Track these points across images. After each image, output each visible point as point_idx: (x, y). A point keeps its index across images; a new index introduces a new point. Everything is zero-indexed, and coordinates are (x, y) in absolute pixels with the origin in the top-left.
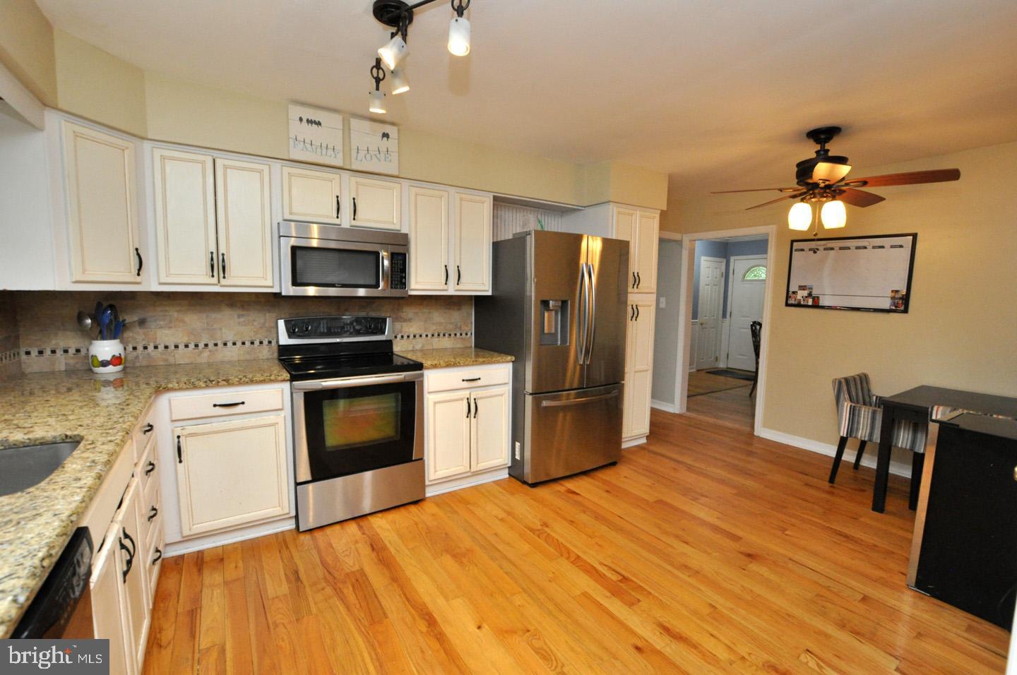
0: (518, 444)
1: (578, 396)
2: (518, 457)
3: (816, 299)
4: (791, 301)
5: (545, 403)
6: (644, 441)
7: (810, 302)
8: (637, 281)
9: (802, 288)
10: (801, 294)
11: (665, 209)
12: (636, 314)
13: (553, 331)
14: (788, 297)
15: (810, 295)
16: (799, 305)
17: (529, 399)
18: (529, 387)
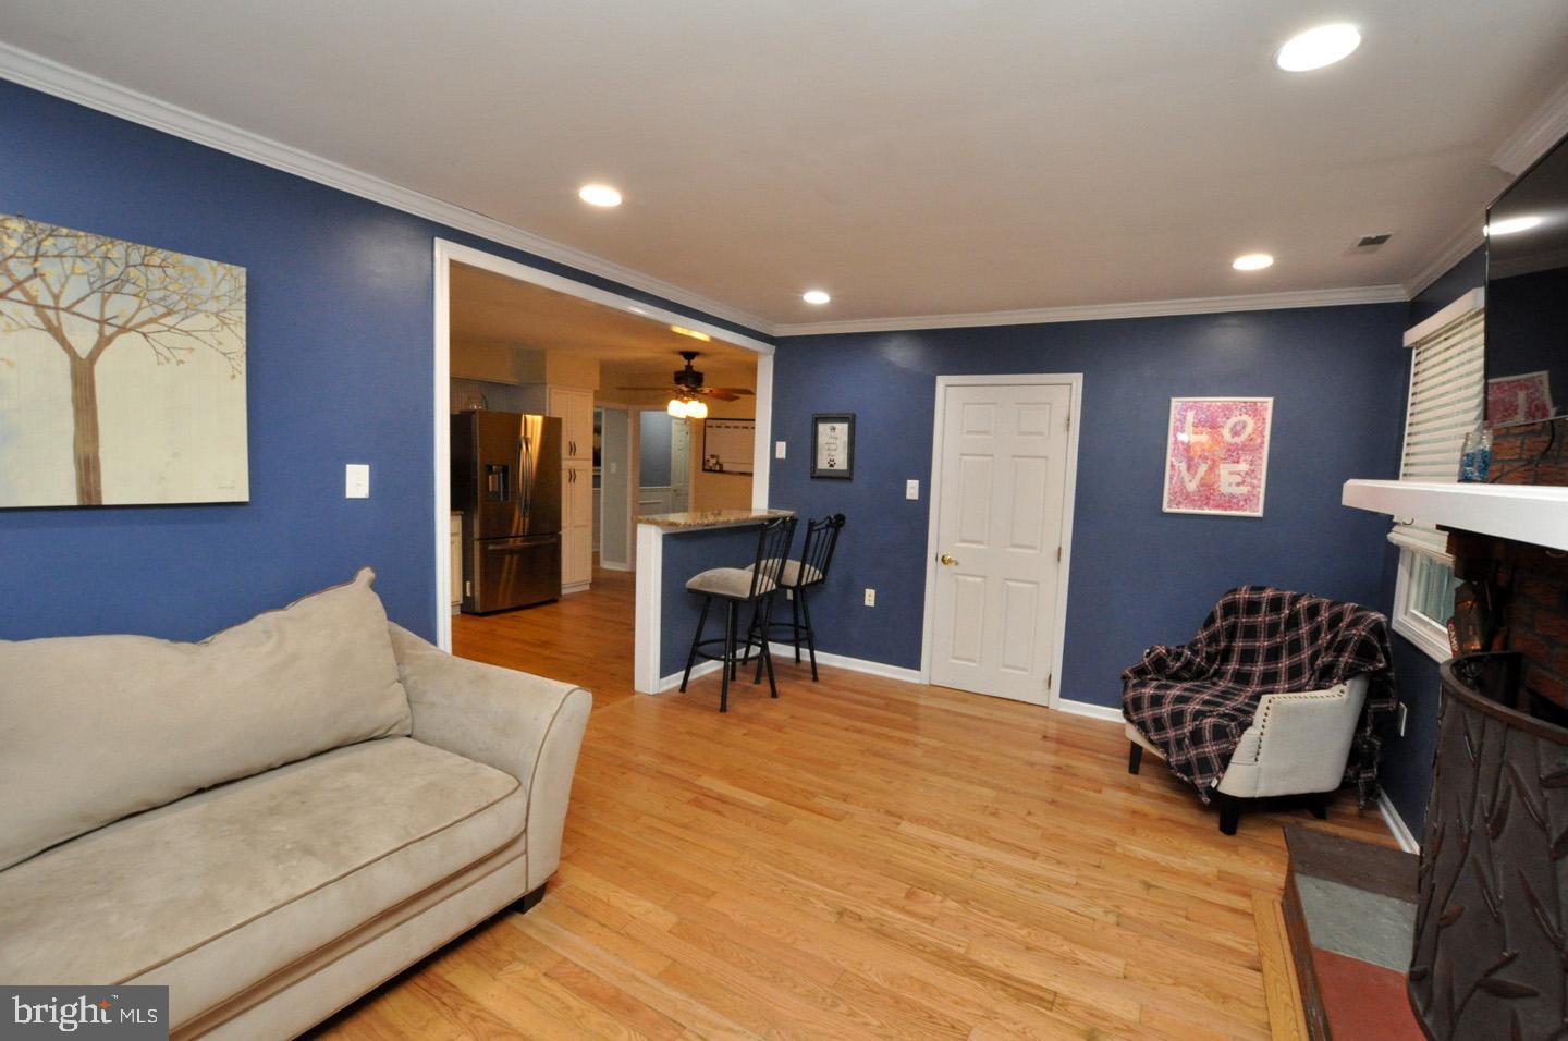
0: (468, 583)
1: (522, 542)
2: (468, 594)
3: (721, 465)
4: (706, 468)
5: (491, 547)
6: (587, 588)
7: (718, 469)
8: (573, 449)
9: (713, 457)
10: (713, 461)
11: (597, 388)
12: (572, 477)
13: (496, 489)
14: (704, 464)
15: (717, 463)
16: (711, 471)
17: (477, 545)
18: (477, 535)
